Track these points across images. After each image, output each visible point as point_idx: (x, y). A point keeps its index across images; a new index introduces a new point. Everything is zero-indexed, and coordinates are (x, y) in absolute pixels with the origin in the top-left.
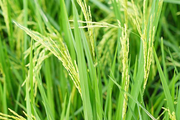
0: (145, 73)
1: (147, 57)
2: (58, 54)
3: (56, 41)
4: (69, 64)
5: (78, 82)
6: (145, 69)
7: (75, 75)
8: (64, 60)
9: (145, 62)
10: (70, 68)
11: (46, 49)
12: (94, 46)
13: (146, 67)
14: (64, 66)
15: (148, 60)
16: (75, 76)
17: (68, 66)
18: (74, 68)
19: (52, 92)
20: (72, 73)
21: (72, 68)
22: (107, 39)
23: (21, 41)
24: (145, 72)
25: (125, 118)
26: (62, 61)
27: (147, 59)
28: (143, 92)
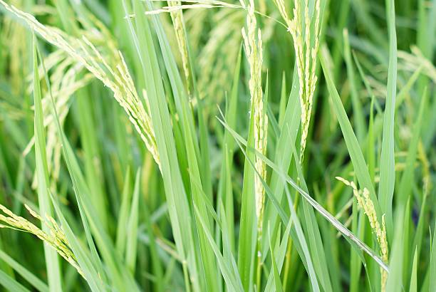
0: (304, 111)
1: (304, 72)
2: (104, 74)
3: (101, 49)
4: (129, 95)
5: (152, 137)
6: (302, 101)
7: (145, 121)
8: (117, 87)
9: (302, 85)
10: (132, 104)
11: (78, 67)
12: (185, 53)
13: (304, 97)
14: (119, 101)
15: (307, 79)
16: (143, 122)
17: (128, 100)
18: (140, 104)
19: (98, 171)
20: (136, 117)
21: (137, 104)
22: (222, 40)
23: (20, 53)
24: (303, 107)
25: (262, 217)
26: (113, 89)
27: (304, 76)
28: (301, 156)
